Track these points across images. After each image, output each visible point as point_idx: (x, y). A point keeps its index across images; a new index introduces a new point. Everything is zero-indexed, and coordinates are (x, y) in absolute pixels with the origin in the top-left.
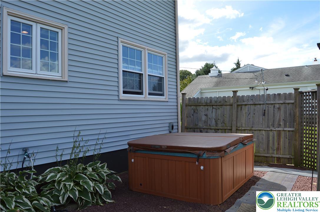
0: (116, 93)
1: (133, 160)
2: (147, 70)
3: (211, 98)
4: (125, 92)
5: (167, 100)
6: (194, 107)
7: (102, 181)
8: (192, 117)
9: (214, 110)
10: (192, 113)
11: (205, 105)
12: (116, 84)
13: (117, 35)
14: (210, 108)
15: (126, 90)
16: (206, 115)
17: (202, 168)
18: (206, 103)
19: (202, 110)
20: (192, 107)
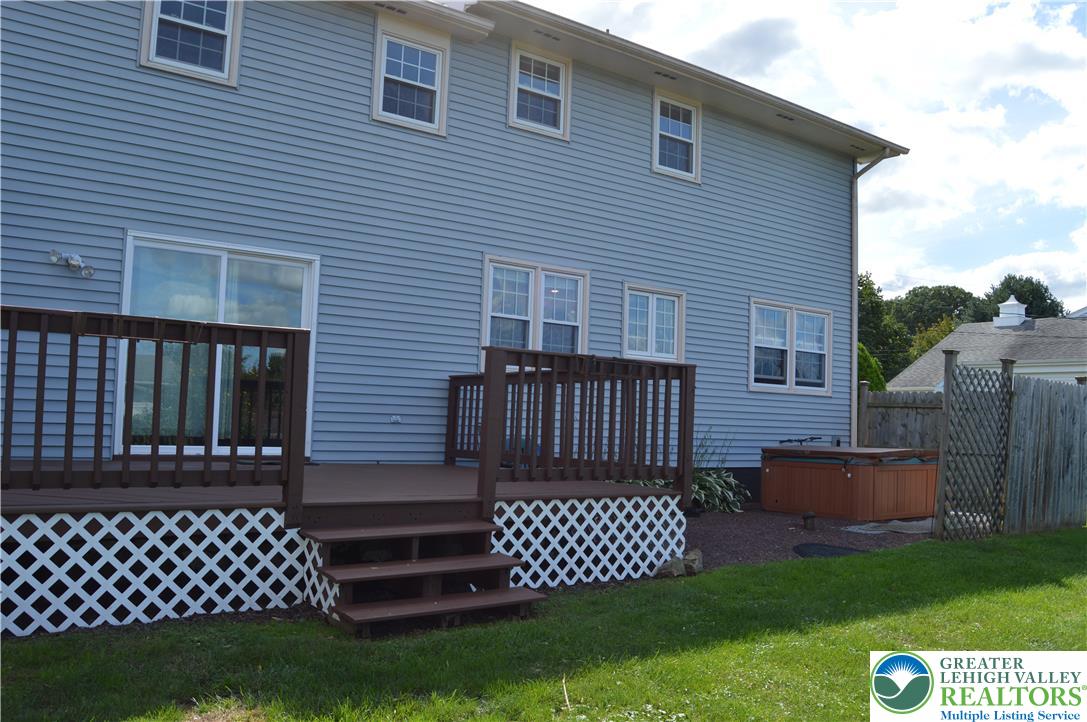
0: (744, 382)
1: (767, 470)
2: (795, 342)
3: (915, 393)
4: (757, 380)
5: (829, 394)
6: (884, 410)
7: (731, 489)
8: (879, 427)
9: (919, 416)
10: (880, 421)
11: (902, 408)
12: (745, 368)
13: (748, 293)
14: (912, 413)
15: (758, 376)
16: (904, 426)
17: (849, 475)
18: (906, 403)
19: (897, 415)
20: (880, 410)
